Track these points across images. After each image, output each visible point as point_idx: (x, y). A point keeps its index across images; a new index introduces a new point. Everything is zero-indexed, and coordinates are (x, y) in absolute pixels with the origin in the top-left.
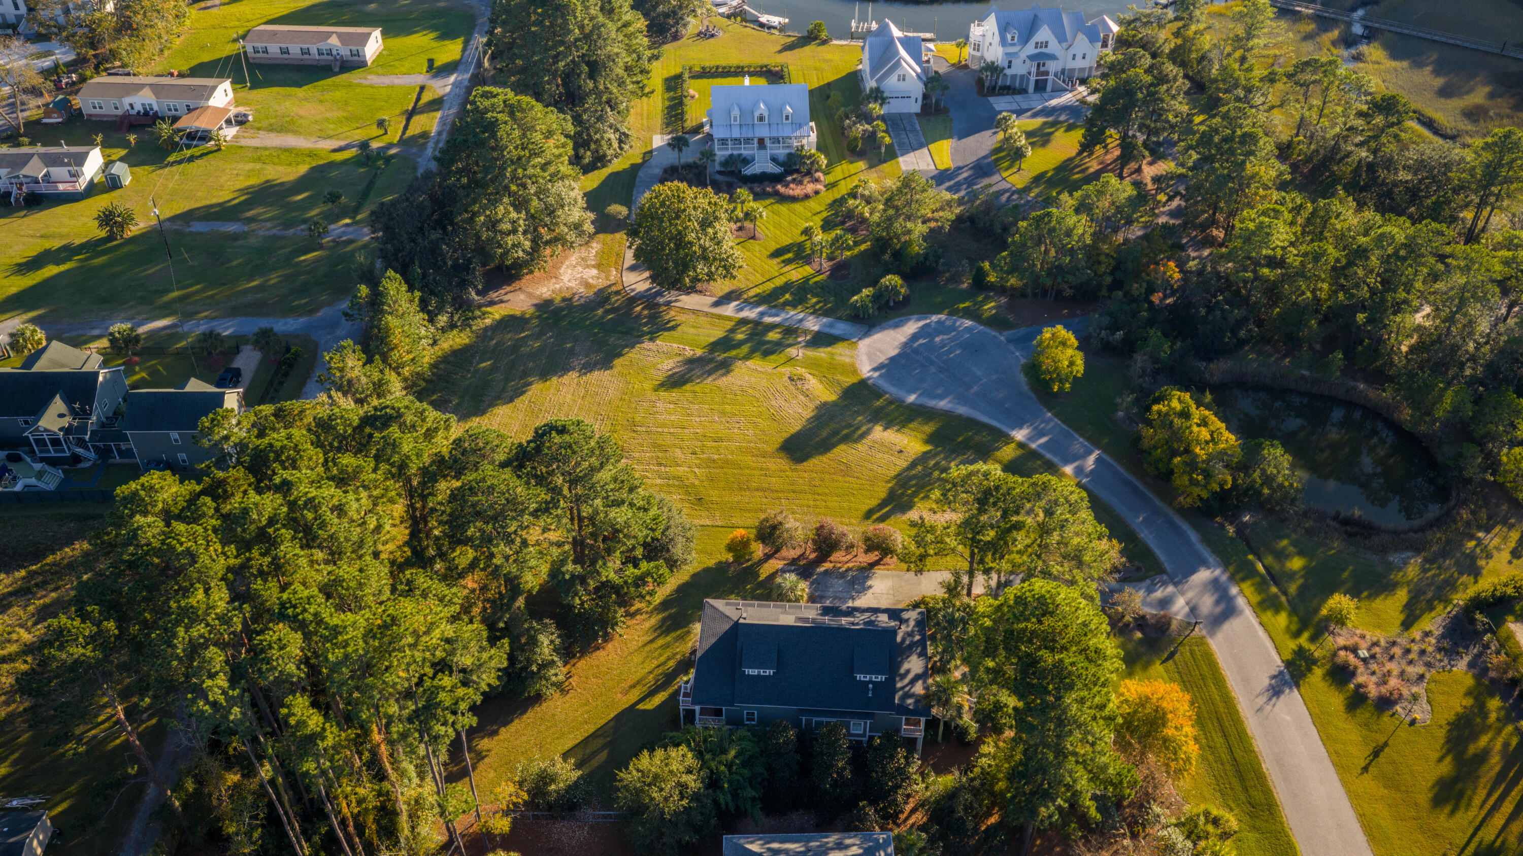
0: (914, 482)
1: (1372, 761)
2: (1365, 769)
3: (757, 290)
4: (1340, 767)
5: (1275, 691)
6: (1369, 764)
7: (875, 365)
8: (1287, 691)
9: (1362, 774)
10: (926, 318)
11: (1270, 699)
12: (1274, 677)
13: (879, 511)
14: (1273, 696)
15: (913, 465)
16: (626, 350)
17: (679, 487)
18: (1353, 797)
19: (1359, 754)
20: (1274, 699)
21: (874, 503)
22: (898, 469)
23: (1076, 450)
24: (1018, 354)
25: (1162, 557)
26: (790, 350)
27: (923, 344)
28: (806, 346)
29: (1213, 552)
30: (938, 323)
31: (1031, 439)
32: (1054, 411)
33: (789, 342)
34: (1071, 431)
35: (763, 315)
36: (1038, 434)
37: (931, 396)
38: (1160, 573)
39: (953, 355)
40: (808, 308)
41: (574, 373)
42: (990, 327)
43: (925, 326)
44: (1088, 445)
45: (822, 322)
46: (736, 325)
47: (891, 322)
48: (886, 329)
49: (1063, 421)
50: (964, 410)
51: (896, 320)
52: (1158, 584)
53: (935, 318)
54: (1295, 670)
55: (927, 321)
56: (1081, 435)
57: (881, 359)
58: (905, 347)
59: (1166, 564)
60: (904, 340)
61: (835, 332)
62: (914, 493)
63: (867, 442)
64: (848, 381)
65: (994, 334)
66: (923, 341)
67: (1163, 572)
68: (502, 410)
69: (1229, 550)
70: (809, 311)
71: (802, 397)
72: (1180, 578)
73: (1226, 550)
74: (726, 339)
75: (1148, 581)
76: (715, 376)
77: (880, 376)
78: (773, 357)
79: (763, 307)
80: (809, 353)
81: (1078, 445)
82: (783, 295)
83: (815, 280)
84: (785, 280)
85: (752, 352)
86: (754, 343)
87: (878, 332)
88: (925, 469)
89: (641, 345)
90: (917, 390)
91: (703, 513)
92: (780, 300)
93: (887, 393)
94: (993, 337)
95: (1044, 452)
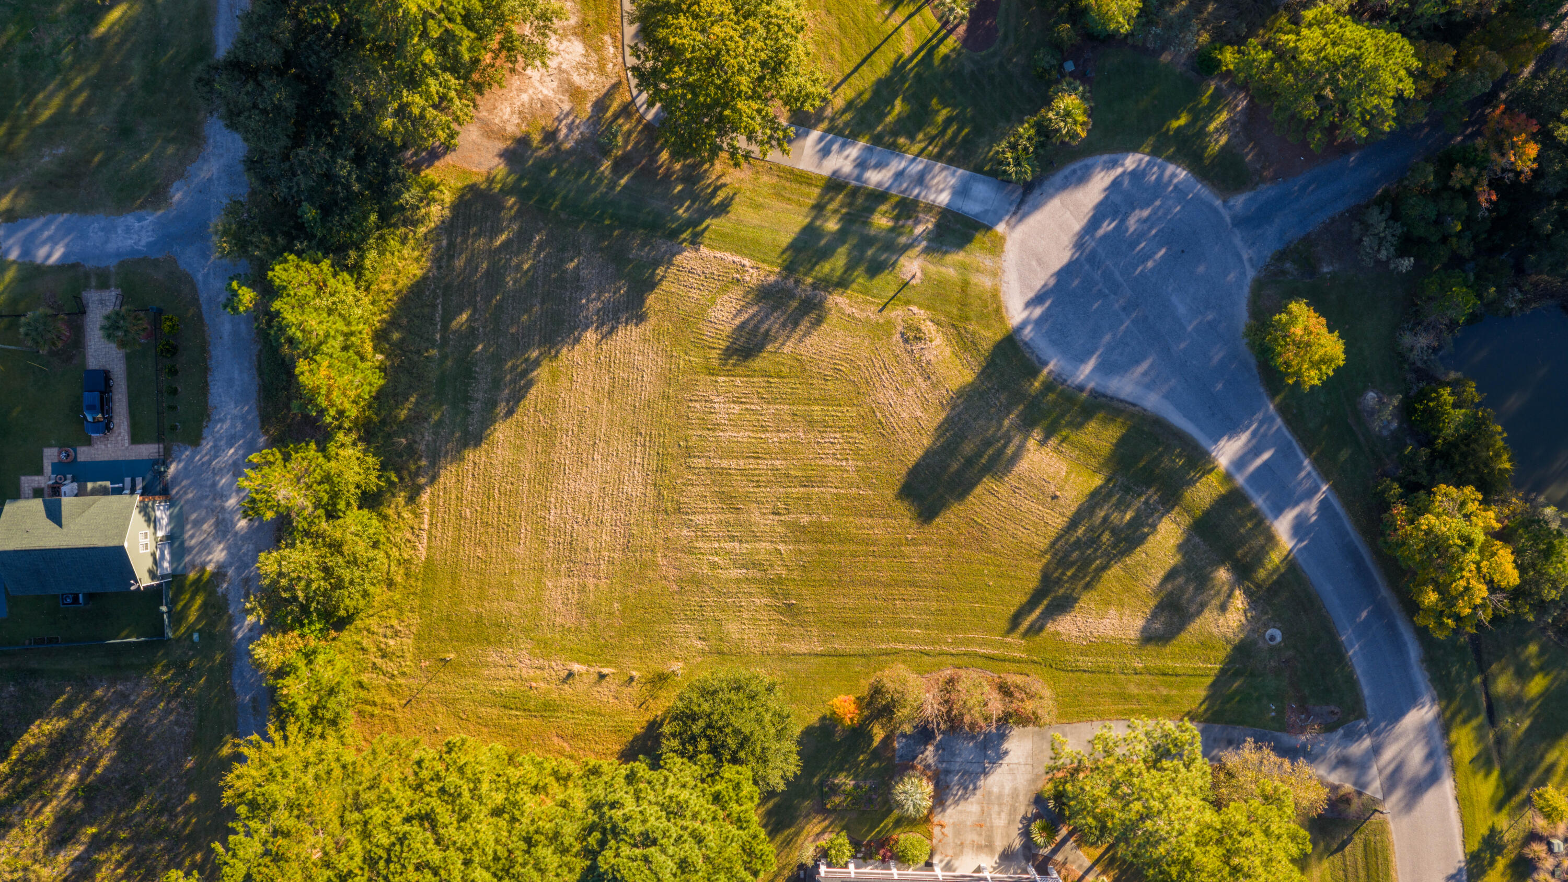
0: (1075, 555)
3: (847, 93)
7: (1031, 295)
10: (1114, 164)
13: (1031, 610)
15: (1073, 523)
16: (660, 271)
17: (760, 582)
21: (1020, 599)
22: (1052, 533)
23: (1300, 483)
24: (1245, 257)
25: (1366, 691)
26: (903, 260)
27: (1106, 236)
28: (927, 251)
29: (1432, 680)
30: (1136, 175)
31: (1240, 463)
32: (1278, 399)
33: (903, 240)
34: (1294, 443)
35: (862, 165)
36: (1253, 451)
37: (1106, 368)
38: (1358, 718)
39: (1150, 264)
40: (931, 140)
41: (590, 336)
42: (1213, 185)
43: (1116, 184)
44: (1314, 474)
45: (952, 181)
46: (822, 196)
47: (1058, 178)
48: (1051, 196)
49: (1288, 422)
50: (1153, 402)
51: (1067, 171)
52: (1353, 736)
53: (1131, 161)
54: (1476, 866)
55: (1119, 170)
56: (1308, 452)
57: (1041, 278)
58: (1079, 244)
59: (1370, 706)
60: (1077, 226)
61: (972, 208)
62: (1074, 576)
63: (1011, 479)
64: (990, 336)
65: (1218, 203)
66: (1107, 227)
67: (1362, 715)
68: (502, 432)
69: (1454, 670)
70: (933, 149)
71: (920, 380)
72: (1383, 725)
73: (1449, 673)
74: (810, 233)
75: (1341, 731)
76: (799, 332)
77: (1039, 322)
78: (879, 281)
79: (862, 143)
80: (932, 269)
81: (1303, 474)
82: (890, 102)
83: (943, 50)
84: (893, 56)
85: (850, 267)
86: (853, 241)
87: (1036, 207)
88: (1091, 529)
89: (678, 259)
90: (1093, 353)
91: (797, 631)
92: (889, 119)
93: (1045, 364)
94: (1215, 211)
95: (1251, 492)
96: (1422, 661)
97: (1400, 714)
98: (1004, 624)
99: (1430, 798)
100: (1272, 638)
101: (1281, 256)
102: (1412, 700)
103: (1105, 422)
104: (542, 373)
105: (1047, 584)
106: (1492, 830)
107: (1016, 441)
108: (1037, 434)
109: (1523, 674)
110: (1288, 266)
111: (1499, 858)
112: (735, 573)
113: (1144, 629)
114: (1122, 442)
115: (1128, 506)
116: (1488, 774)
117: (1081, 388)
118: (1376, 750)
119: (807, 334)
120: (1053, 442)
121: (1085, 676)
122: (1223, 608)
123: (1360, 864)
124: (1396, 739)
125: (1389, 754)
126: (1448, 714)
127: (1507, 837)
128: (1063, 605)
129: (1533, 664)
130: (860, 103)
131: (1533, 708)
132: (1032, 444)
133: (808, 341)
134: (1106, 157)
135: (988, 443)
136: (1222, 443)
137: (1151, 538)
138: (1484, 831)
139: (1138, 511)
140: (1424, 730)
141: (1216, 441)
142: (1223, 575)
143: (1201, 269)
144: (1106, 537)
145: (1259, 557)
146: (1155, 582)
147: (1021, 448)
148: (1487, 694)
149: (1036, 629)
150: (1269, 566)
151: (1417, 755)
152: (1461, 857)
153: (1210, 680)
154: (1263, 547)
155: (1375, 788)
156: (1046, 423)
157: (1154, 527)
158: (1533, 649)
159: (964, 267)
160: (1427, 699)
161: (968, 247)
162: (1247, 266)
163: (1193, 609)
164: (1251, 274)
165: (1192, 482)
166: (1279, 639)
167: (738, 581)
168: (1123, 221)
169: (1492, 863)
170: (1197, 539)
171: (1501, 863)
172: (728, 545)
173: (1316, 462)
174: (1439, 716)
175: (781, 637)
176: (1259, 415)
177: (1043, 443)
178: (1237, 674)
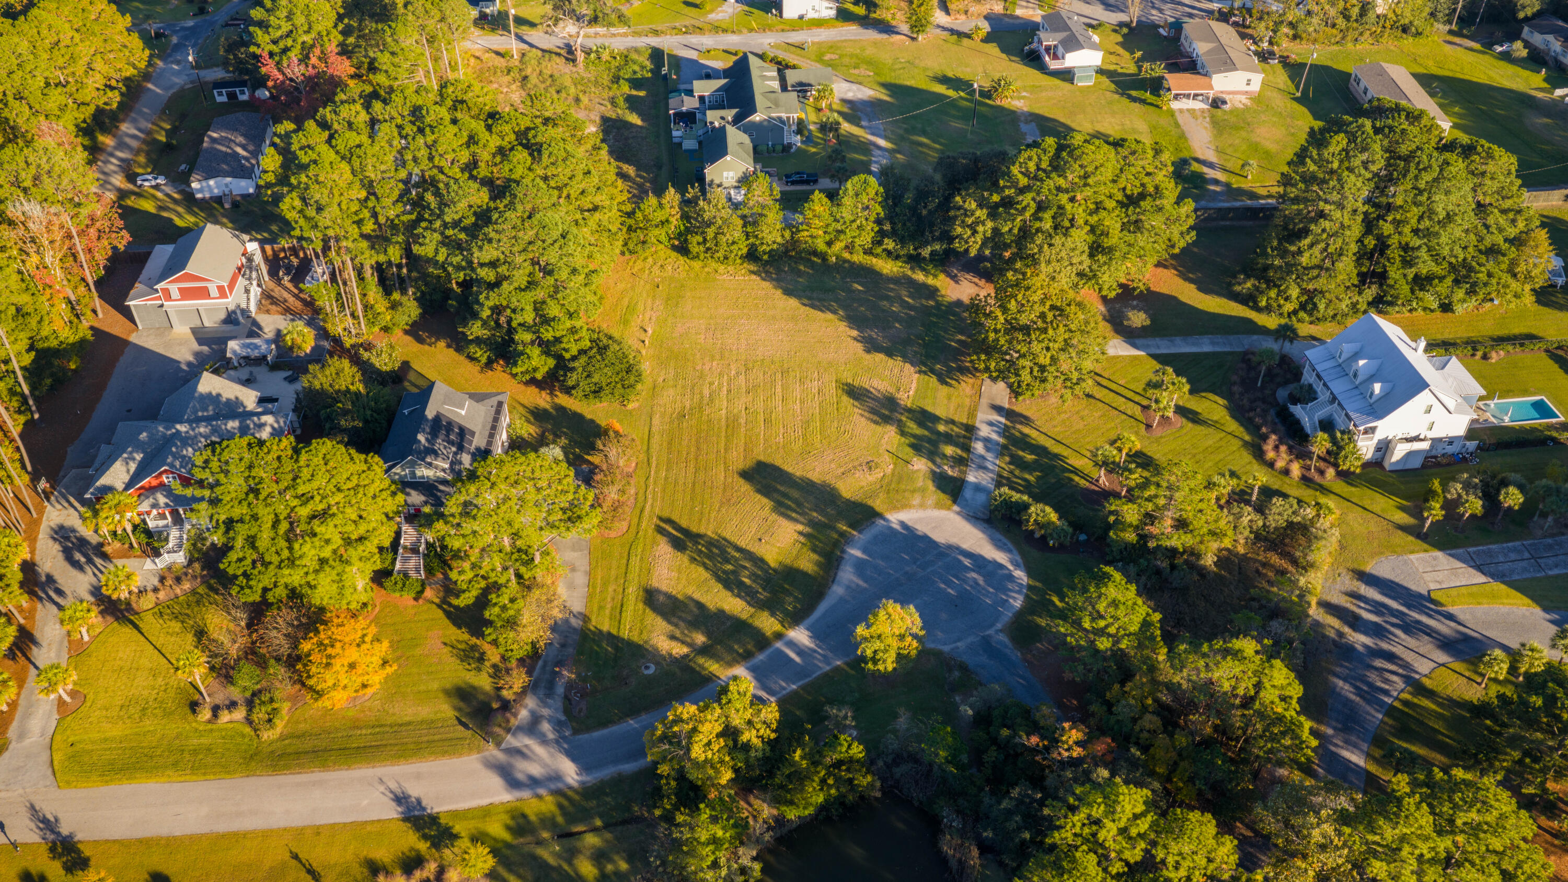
0: (717, 551)
1: (304, 866)
2: (295, 857)
3: (1035, 434)
4: (299, 832)
5: (400, 799)
6: (300, 862)
7: (910, 524)
8: (400, 809)
9: (291, 852)
10: (1015, 564)
11: (392, 792)
12: (419, 801)
13: (675, 529)
14: (396, 796)
15: (741, 550)
16: (900, 359)
17: (700, 403)
18: (266, 834)
19: (316, 855)
20: (391, 796)
22: (734, 539)
23: (776, 682)
24: (959, 644)
25: (596, 734)
26: (924, 460)
27: (960, 561)
28: (933, 473)
29: (602, 781)
30: (1010, 577)
31: (791, 644)
32: (845, 667)
33: (938, 460)
34: (807, 680)
35: (986, 440)
36: (800, 651)
37: (860, 566)
38: (573, 728)
39: (943, 586)
40: (1011, 472)
41: (855, 333)
42: (1013, 623)
43: (1001, 566)
44: (784, 692)
45: (984, 483)
46: (962, 424)
47: (998, 536)
48: (983, 532)
49: (826, 675)
50: (837, 590)
51: (1005, 540)
52: (558, 725)
53: (1020, 575)
54: (425, 822)
55: (1011, 568)
56: (803, 688)
57: (922, 528)
58: (950, 547)
59: (585, 737)
60: (965, 546)
61: (968, 493)
62: (701, 551)
63: (774, 516)
64: (878, 504)
65: (999, 626)
66: (967, 562)
67: (576, 732)
68: (793, 302)
69: (608, 799)
70: (1005, 474)
71: (842, 470)
72: (566, 746)
73: (607, 795)
74: (936, 419)
75: (563, 718)
76: (866, 414)
77: (891, 528)
78: (909, 450)
79: (1001, 440)
80: (921, 475)
81: (784, 684)
82: (1032, 453)
83: (1077, 479)
84: (1065, 454)
85: (914, 436)
86: (934, 437)
87: (975, 525)
88: (736, 560)
89: (908, 366)
90: (869, 556)
91: (667, 419)
92: (1021, 453)
93: (860, 532)
94: (992, 625)
95: (768, 651)
96: (620, 774)
97: (574, 759)
98: (665, 514)
99: (495, 781)
100: (647, 668)
101: (963, 668)
102: (584, 766)
103: (818, 564)
104: (830, 316)
105: (695, 537)
106: (456, 837)
107: (802, 519)
108: (807, 530)
109: (599, 857)
110: (957, 674)
111: (428, 844)
112: (706, 392)
113: (658, 591)
114: (804, 574)
115: (754, 581)
116: (508, 828)
117: (843, 551)
118: (544, 741)
119: (868, 419)
120: (802, 539)
121: (624, 561)
122: (673, 637)
123: (444, 736)
124: (552, 756)
125: (540, 750)
126: (570, 793)
127: (447, 852)
128: (678, 545)
129: (610, 867)
130: (1028, 440)
131: (566, 867)
132: (800, 527)
133: (863, 419)
134: (1018, 558)
135: (799, 504)
136: (807, 633)
137: (729, 594)
138: (457, 829)
139: (750, 587)
140: (557, 777)
141: (808, 629)
142: (700, 639)
143: (944, 616)
144: (729, 567)
145: (717, 658)
146: (697, 596)
147: (796, 521)
148: (585, 832)
149: (660, 530)
150: (707, 665)
151: (535, 770)
152: (436, 810)
153: (614, 632)
154: (722, 659)
155: (511, 741)
156: (815, 534)
157: (739, 596)
158: (624, 866)
159: (923, 490)
160: (585, 778)
161: (939, 492)
162: (953, 645)
163: (675, 620)
164: (946, 648)
165: (773, 614)
166: (646, 672)
167: (701, 393)
168: (974, 571)
169: (425, 837)
170: (729, 623)
171: (423, 846)
172: (725, 389)
173: (795, 693)
174: (571, 788)
175: (663, 415)
176: (830, 654)
177: (801, 533)
178: (617, 648)
